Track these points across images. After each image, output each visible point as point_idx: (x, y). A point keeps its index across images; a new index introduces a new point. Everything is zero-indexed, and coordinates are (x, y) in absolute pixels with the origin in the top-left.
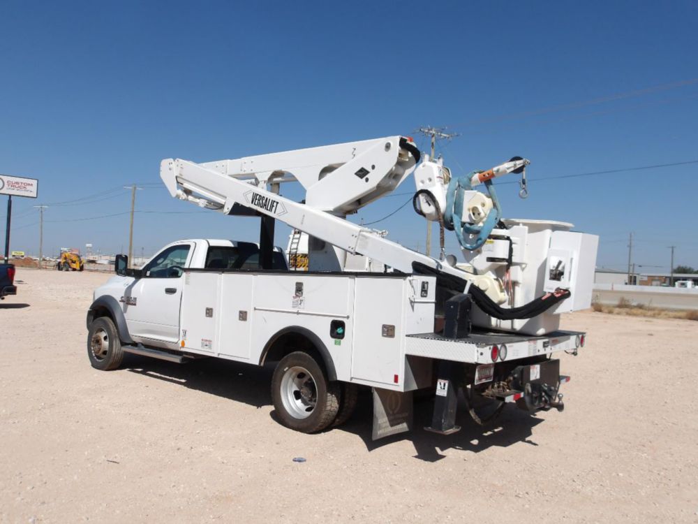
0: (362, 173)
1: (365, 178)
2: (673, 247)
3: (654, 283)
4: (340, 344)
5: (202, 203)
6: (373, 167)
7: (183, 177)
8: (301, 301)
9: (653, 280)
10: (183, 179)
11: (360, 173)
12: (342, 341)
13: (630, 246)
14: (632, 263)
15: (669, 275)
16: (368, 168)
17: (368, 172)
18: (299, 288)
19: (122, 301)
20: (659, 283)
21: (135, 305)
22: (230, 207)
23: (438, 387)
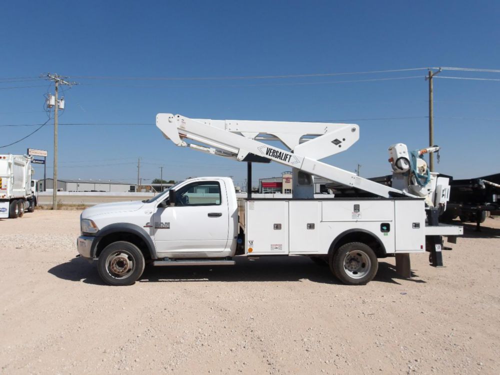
0: (337, 142)
1: (338, 145)
2: (162, 168)
3: (142, 190)
4: (387, 235)
5: (212, 151)
6: (344, 140)
7: (186, 130)
8: (359, 215)
9: (141, 188)
10: (186, 131)
11: (336, 142)
12: (388, 233)
13: (138, 167)
14: (140, 178)
15: (151, 185)
16: (341, 140)
17: (340, 142)
18: (357, 208)
19: (147, 226)
20: (145, 190)
21: (169, 228)
22: (245, 156)
23: (436, 248)
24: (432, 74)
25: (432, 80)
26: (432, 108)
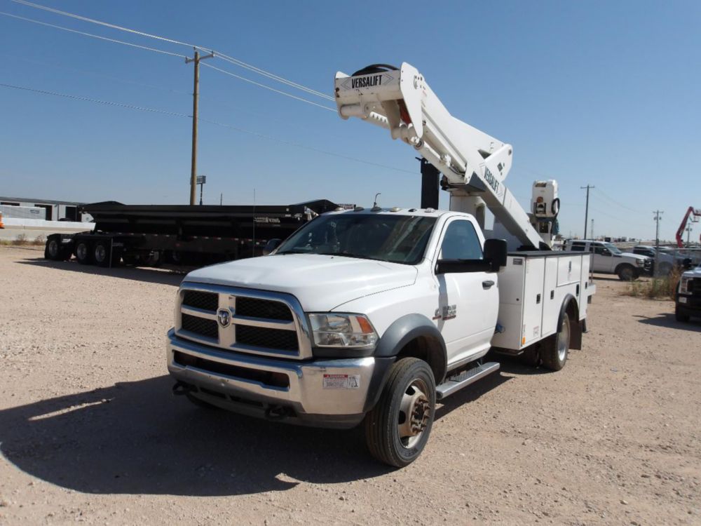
1: (501, 172)
11: (499, 167)
16: (503, 165)
17: (502, 168)
19: (436, 317)
22: (471, 177)
24: (199, 57)
25: (199, 65)
26: (198, 106)
